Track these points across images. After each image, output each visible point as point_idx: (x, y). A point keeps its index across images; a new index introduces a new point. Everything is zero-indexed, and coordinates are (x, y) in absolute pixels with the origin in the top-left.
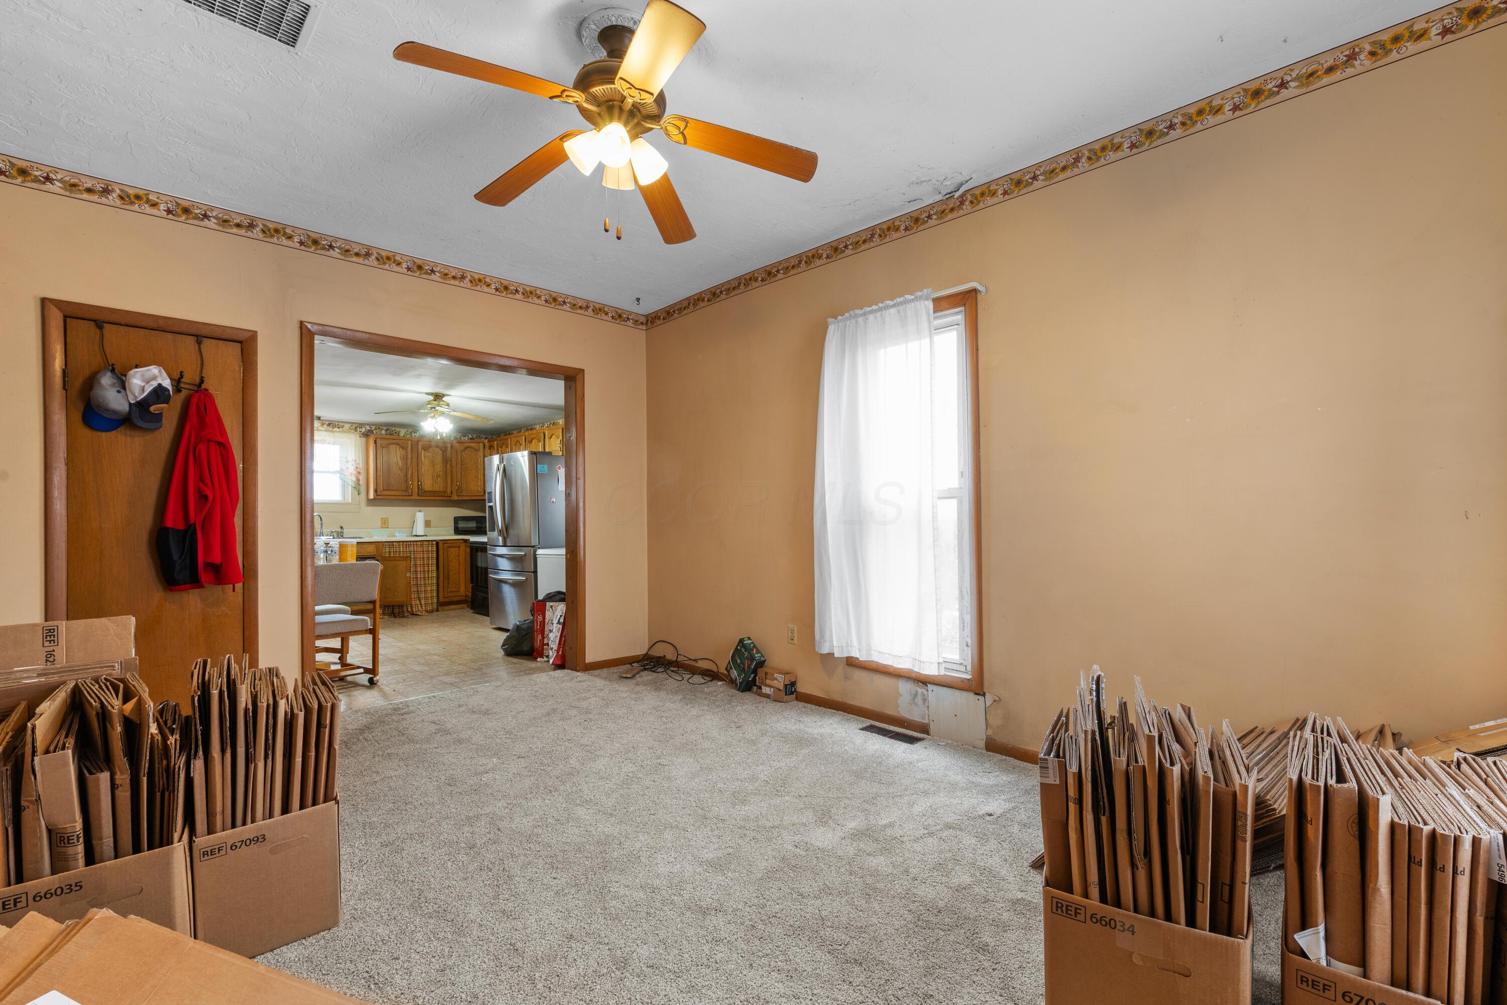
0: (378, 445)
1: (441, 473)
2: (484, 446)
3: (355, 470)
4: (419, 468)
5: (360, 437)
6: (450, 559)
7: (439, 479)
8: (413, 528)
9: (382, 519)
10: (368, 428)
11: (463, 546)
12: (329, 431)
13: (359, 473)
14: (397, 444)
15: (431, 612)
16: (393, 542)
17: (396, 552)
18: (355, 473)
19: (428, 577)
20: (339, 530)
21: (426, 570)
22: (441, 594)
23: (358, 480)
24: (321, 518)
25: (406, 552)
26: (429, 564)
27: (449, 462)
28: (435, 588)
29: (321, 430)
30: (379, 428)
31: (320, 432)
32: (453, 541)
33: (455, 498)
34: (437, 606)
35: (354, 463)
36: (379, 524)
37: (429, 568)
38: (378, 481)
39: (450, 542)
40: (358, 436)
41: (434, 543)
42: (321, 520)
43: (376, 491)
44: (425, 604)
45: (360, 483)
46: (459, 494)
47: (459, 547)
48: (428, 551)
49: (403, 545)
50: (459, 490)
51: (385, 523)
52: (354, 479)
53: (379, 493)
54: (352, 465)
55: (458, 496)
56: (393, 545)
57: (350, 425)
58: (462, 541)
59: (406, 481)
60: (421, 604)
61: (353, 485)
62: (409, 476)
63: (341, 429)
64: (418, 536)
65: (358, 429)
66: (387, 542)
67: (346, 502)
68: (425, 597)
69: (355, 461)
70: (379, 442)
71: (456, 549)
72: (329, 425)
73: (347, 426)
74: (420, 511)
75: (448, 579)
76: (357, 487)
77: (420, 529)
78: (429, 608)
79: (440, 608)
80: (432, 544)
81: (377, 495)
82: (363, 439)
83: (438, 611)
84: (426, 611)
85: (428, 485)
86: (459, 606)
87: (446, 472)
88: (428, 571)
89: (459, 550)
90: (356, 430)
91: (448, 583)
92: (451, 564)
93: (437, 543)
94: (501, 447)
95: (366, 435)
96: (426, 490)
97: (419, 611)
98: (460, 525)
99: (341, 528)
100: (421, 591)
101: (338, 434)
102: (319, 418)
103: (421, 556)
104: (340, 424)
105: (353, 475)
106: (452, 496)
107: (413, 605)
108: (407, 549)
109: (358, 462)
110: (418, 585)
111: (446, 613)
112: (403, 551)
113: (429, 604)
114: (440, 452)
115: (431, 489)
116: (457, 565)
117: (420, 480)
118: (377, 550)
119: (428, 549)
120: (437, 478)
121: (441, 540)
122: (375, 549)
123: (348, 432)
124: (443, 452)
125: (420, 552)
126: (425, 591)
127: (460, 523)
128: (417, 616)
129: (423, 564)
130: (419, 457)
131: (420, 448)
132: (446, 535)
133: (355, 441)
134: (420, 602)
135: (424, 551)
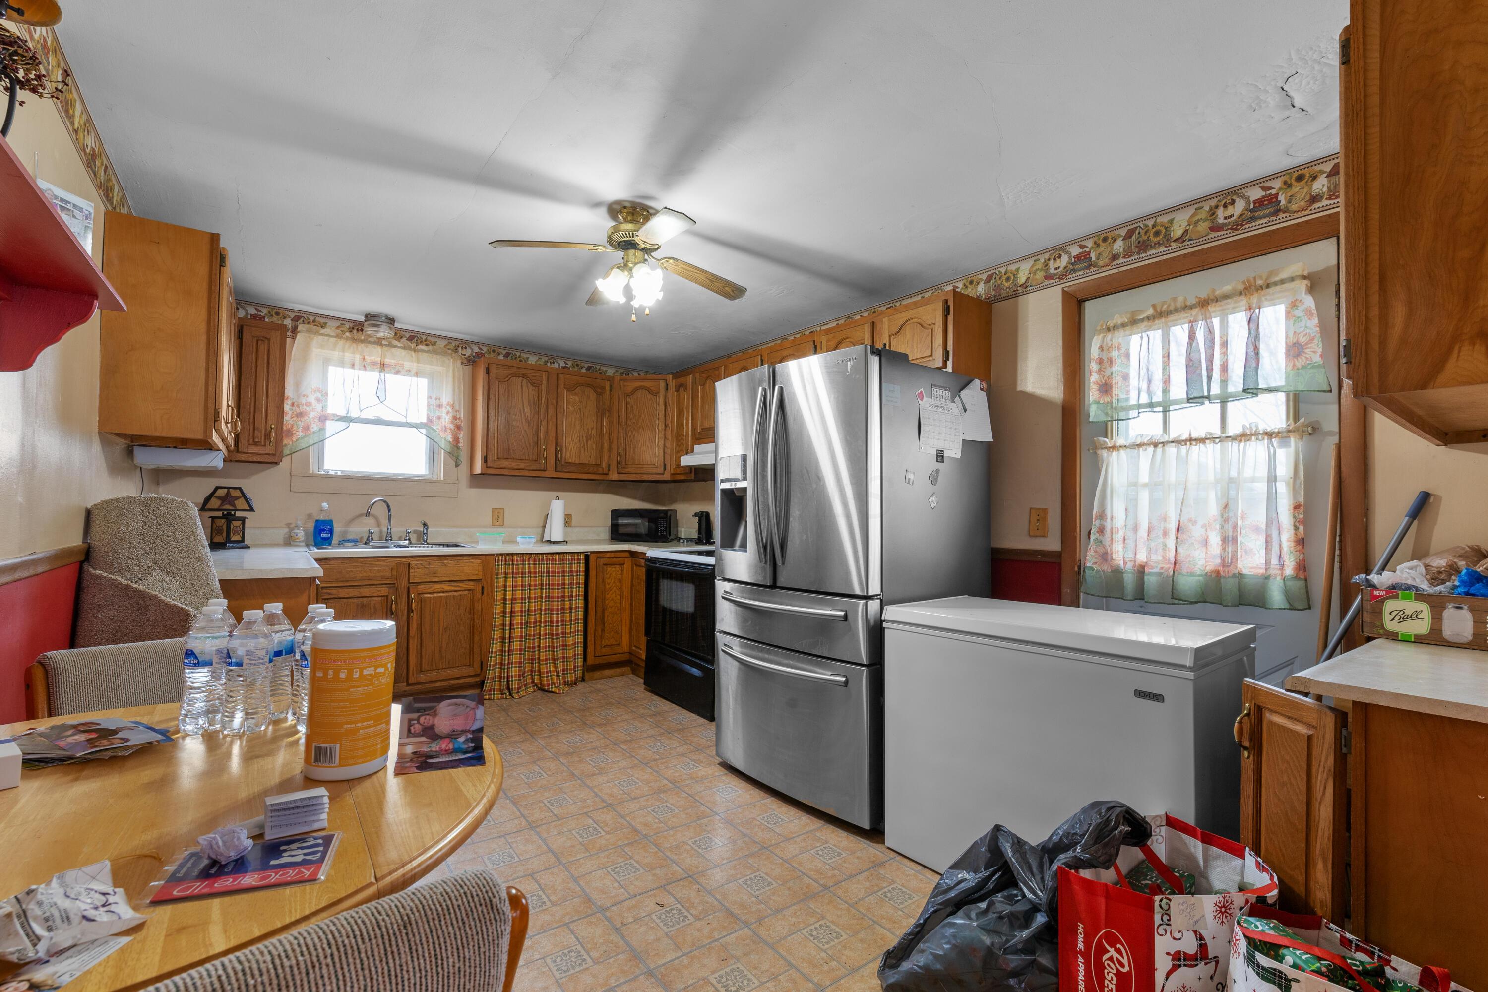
0: (493, 375)
1: (594, 433)
2: (667, 385)
3: (452, 422)
4: (559, 422)
5: (462, 364)
6: (608, 587)
7: (590, 443)
8: (544, 527)
9: (494, 510)
10: (476, 349)
11: (628, 562)
12: (409, 348)
13: (458, 427)
14: (524, 376)
15: (574, 684)
16: (513, 555)
17: (517, 573)
18: (452, 426)
19: (571, 620)
20: (421, 529)
21: (567, 607)
22: (590, 650)
23: (456, 439)
24: (388, 507)
25: (535, 573)
26: (572, 596)
27: (607, 414)
28: (580, 639)
29: (395, 347)
30: (494, 351)
31: (394, 350)
32: (612, 555)
33: (614, 476)
34: (583, 673)
35: (449, 408)
36: (488, 520)
37: (571, 604)
38: (490, 441)
40: (459, 362)
41: (582, 557)
42: (389, 510)
43: (485, 459)
44: (564, 670)
45: (461, 445)
46: (621, 470)
47: (622, 565)
48: (572, 572)
49: (529, 560)
50: (622, 463)
51: (498, 519)
52: (450, 438)
53: (490, 464)
54: (448, 413)
55: (618, 473)
56: (513, 561)
57: (445, 342)
58: (627, 554)
59: (537, 444)
60: (558, 672)
61: (448, 449)
62: (542, 435)
63: (430, 347)
64: (554, 542)
65: (460, 349)
66: (502, 555)
67: (435, 478)
68: (563, 658)
69: (453, 406)
70: (492, 370)
71: (618, 568)
72: (410, 339)
73: (441, 343)
74: (557, 498)
75: (604, 623)
76: (454, 453)
77: (556, 531)
78: (570, 677)
79: (587, 675)
80: (578, 559)
81: (487, 467)
82: (468, 369)
83: (583, 680)
84: (566, 683)
85: (572, 452)
86: (618, 670)
87: (602, 430)
88: (571, 608)
89: (622, 571)
90: (456, 350)
91: (603, 630)
92: (608, 596)
93: (587, 557)
94: (703, 385)
95: (472, 361)
96: (569, 460)
97: (553, 683)
98: (623, 525)
99: (425, 525)
100: (557, 647)
101: (425, 355)
102: (391, 321)
103: (558, 580)
104: (429, 338)
105: (449, 431)
106: (610, 472)
107: (543, 673)
108: (535, 568)
109: (457, 407)
110: (552, 635)
111: (599, 686)
112: (529, 572)
113: (571, 670)
114: (593, 396)
115: (576, 460)
116: (618, 597)
117: (559, 444)
118: (483, 570)
119: (572, 567)
120: (587, 441)
121: (592, 552)
122: (481, 568)
123: (443, 353)
124: (599, 394)
125: (558, 573)
126: (563, 645)
127: (621, 521)
128: (550, 695)
129: (563, 596)
130: (559, 403)
131: (561, 386)
132: (598, 542)
133: (454, 370)
134: (555, 667)
135: (563, 572)
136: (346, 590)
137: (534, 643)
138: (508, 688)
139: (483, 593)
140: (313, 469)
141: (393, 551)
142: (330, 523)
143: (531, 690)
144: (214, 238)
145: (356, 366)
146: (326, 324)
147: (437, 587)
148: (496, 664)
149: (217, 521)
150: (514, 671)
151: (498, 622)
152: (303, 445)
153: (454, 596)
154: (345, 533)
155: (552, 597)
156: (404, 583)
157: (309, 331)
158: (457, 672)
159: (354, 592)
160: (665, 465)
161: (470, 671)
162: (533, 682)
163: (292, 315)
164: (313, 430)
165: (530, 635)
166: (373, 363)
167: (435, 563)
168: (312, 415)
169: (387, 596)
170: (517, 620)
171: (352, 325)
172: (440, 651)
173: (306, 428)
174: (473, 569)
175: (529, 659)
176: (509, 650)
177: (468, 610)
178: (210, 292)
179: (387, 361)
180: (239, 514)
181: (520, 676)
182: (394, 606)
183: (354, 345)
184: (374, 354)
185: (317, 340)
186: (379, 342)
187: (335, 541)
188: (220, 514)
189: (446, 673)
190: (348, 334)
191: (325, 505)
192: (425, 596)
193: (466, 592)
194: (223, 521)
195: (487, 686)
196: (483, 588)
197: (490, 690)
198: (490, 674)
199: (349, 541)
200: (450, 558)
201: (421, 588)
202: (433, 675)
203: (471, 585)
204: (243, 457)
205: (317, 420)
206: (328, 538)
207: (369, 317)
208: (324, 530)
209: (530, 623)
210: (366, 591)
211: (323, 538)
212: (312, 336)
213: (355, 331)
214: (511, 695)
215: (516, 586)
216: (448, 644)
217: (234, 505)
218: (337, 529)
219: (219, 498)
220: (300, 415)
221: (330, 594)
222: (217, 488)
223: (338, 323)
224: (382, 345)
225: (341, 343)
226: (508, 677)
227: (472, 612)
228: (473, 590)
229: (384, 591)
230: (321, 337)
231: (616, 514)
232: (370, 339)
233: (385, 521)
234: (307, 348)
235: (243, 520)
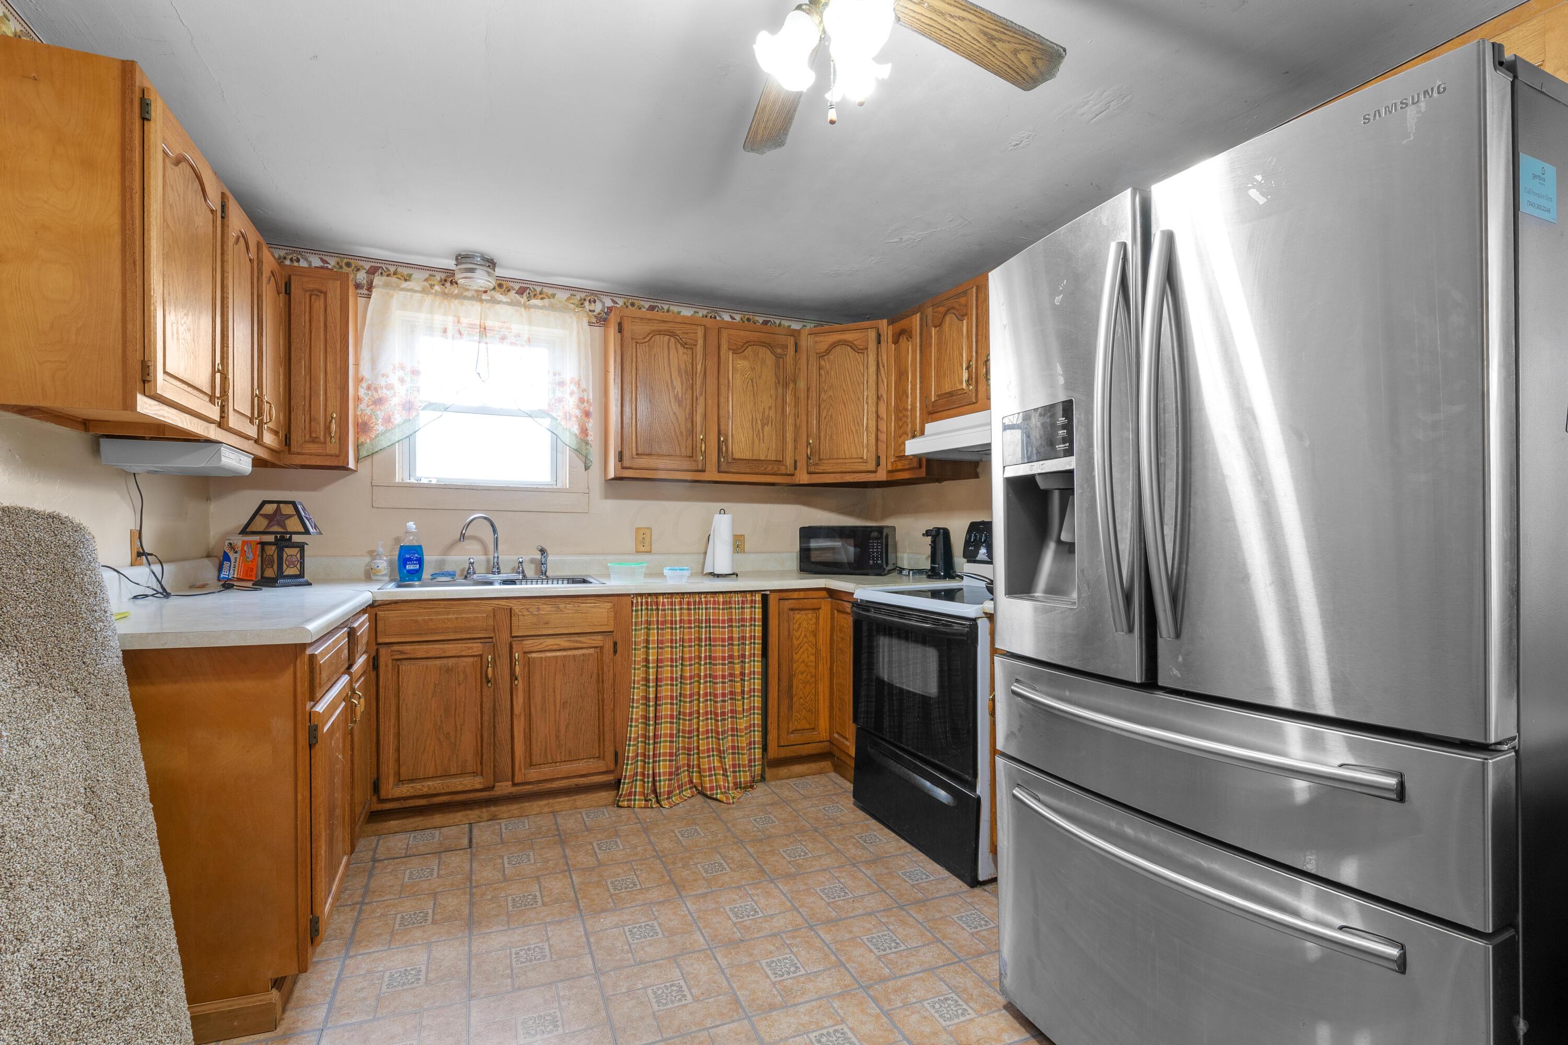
0: (627, 334)
1: (772, 413)
2: (879, 336)
3: (578, 407)
4: (722, 400)
5: (590, 323)
6: (796, 643)
7: (766, 429)
8: (705, 553)
9: (637, 529)
10: (609, 303)
11: (826, 606)
12: (517, 304)
13: (587, 414)
14: (672, 334)
15: (750, 786)
16: (657, 595)
17: (664, 623)
18: (577, 412)
19: (743, 692)
20: (540, 556)
21: (737, 672)
22: (772, 735)
23: (584, 431)
24: (493, 525)
25: (690, 622)
26: (743, 656)
27: (791, 385)
28: (757, 719)
29: (499, 302)
30: (633, 304)
31: (497, 307)
32: (802, 595)
33: (803, 477)
34: (763, 770)
35: (574, 388)
36: (631, 545)
37: (743, 668)
38: (627, 431)
39: (795, 595)
40: (586, 321)
41: (758, 598)
42: (495, 531)
43: (621, 456)
44: (734, 766)
45: (590, 438)
46: (812, 469)
47: (816, 609)
48: (743, 620)
49: (681, 603)
50: (813, 458)
51: (643, 542)
52: (575, 429)
53: (627, 463)
54: (572, 394)
55: (809, 473)
56: (657, 604)
57: (568, 293)
58: (824, 594)
59: (692, 432)
60: (725, 770)
61: (574, 444)
62: (699, 418)
63: (546, 301)
64: (718, 576)
65: (587, 303)
66: (641, 595)
67: (559, 486)
68: (733, 747)
69: (578, 384)
70: (627, 326)
71: (810, 614)
72: (521, 292)
73: (562, 295)
74: (723, 511)
75: (791, 697)
76: (581, 451)
77: (722, 558)
78: (744, 777)
79: (769, 773)
80: (752, 601)
81: (623, 468)
82: (598, 331)
83: (763, 778)
84: (737, 786)
85: (741, 443)
86: (813, 766)
87: (783, 410)
88: (743, 674)
89: (817, 618)
90: (581, 304)
91: (790, 708)
92: (796, 657)
93: (765, 598)
94: (939, 325)
95: (602, 320)
96: (737, 456)
97: (718, 787)
98: (816, 549)
99: (543, 551)
100: (724, 732)
101: (539, 312)
102: (491, 263)
103: (724, 633)
104: (545, 290)
105: (574, 419)
106: (797, 472)
107: (705, 770)
108: (689, 615)
109: (584, 386)
110: (716, 714)
111: (786, 793)
112: (681, 621)
113: (744, 766)
114: (770, 359)
115: (747, 455)
116: (812, 658)
117: (722, 432)
118: (615, 618)
119: (743, 613)
120: (763, 427)
121: (771, 591)
122: (612, 614)
123: (564, 309)
124: (778, 357)
125: (723, 621)
126: (733, 730)
127: (814, 544)
128: (713, 804)
129: (731, 657)
130: (722, 372)
131: (724, 347)
132: (782, 575)
133: (578, 333)
134: (721, 762)
135: (730, 620)
136: (425, 647)
137: (690, 725)
138: (654, 791)
139: (615, 652)
140: (400, 476)
141: (497, 589)
142: (418, 549)
143: (688, 793)
144: (127, 69)
145: (450, 332)
146: (410, 276)
147: (550, 642)
148: (637, 755)
149: (267, 547)
150: (663, 767)
151: (637, 694)
152: (384, 443)
153: (574, 656)
154: (442, 563)
155: (715, 658)
156: (504, 637)
157: (386, 285)
158: (581, 766)
159: (436, 649)
160: (878, 458)
161: (601, 766)
162: (691, 781)
163: (367, 266)
164: (397, 422)
165: (684, 714)
166: (471, 326)
167: (546, 608)
168: (395, 401)
169: (481, 656)
170: (665, 691)
171: (443, 276)
172: (557, 737)
173: (388, 420)
174: (601, 615)
175: (684, 748)
176: (655, 736)
177: (595, 676)
178: (125, 161)
179: (489, 323)
180: (296, 538)
181: (671, 774)
182: (490, 670)
183: (446, 302)
184: (472, 313)
185: (398, 297)
186: (479, 296)
187: (426, 575)
188: (271, 538)
189: (566, 768)
190: (437, 288)
191: (411, 525)
192: (534, 655)
193: (592, 651)
194: (274, 548)
195: (625, 788)
196: (615, 644)
197: (630, 794)
198: (628, 770)
199: (443, 574)
200: (569, 600)
201: (528, 644)
202: (547, 771)
203: (598, 640)
204: (298, 460)
205: (400, 408)
206: (417, 571)
207: (462, 258)
208: (410, 560)
209: (685, 696)
210: (452, 649)
211: (409, 571)
212: (391, 292)
213: (448, 284)
214: (658, 802)
215: (662, 642)
216: (567, 727)
217: (284, 526)
218: (429, 558)
219: (266, 516)
220: (379, 402)
221: (402, 652)
222: (264, 503)
223: (426, 274)
224: (481, 301)
225: (429, 299)
226: (654, 775)
227: (600, 680)
228: (601, 647)
229: (477, 648)
230: (402, 293)
231: (807, 533)
232: (466, 293)
233: (491, 547)
234: (385, 310)
235: (301, 547)
